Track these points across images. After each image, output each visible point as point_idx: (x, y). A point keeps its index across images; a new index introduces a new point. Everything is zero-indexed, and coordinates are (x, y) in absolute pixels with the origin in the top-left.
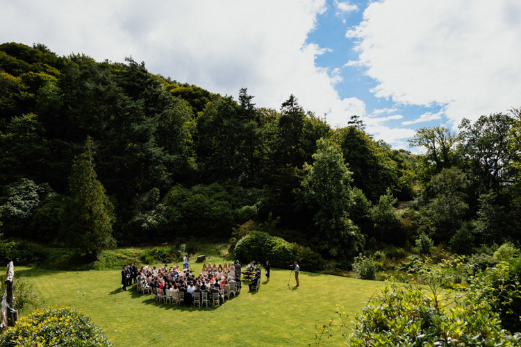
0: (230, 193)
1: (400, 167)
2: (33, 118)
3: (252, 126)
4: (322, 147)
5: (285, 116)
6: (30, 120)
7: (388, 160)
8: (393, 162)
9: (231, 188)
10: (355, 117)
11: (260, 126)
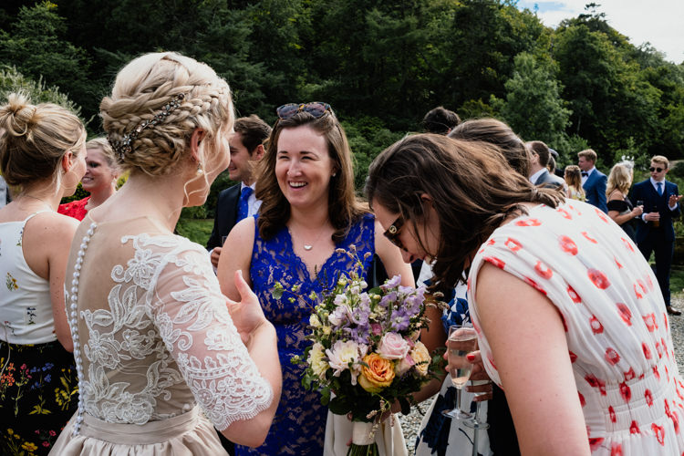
0: (369, 139)
1: (665, 99)
2: (51, 11)
3: (408, 27)
4: (521, 68)
5: (464, 9)
6: (47, 14)
7: (645, 87)
8: (653, 89)
9: (370, 131)
10: (593, 5)
11: (420, 26)
